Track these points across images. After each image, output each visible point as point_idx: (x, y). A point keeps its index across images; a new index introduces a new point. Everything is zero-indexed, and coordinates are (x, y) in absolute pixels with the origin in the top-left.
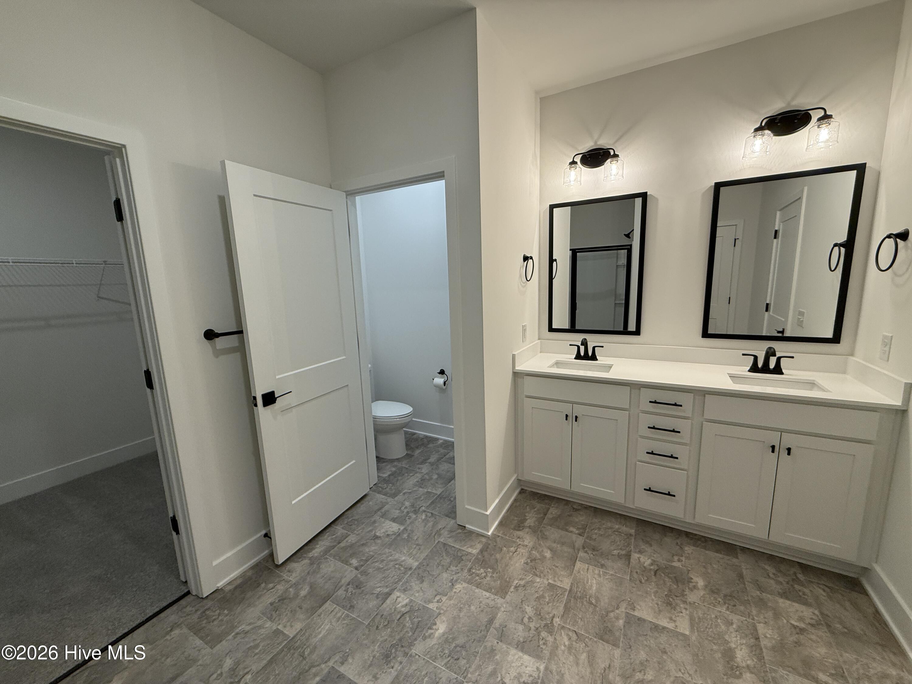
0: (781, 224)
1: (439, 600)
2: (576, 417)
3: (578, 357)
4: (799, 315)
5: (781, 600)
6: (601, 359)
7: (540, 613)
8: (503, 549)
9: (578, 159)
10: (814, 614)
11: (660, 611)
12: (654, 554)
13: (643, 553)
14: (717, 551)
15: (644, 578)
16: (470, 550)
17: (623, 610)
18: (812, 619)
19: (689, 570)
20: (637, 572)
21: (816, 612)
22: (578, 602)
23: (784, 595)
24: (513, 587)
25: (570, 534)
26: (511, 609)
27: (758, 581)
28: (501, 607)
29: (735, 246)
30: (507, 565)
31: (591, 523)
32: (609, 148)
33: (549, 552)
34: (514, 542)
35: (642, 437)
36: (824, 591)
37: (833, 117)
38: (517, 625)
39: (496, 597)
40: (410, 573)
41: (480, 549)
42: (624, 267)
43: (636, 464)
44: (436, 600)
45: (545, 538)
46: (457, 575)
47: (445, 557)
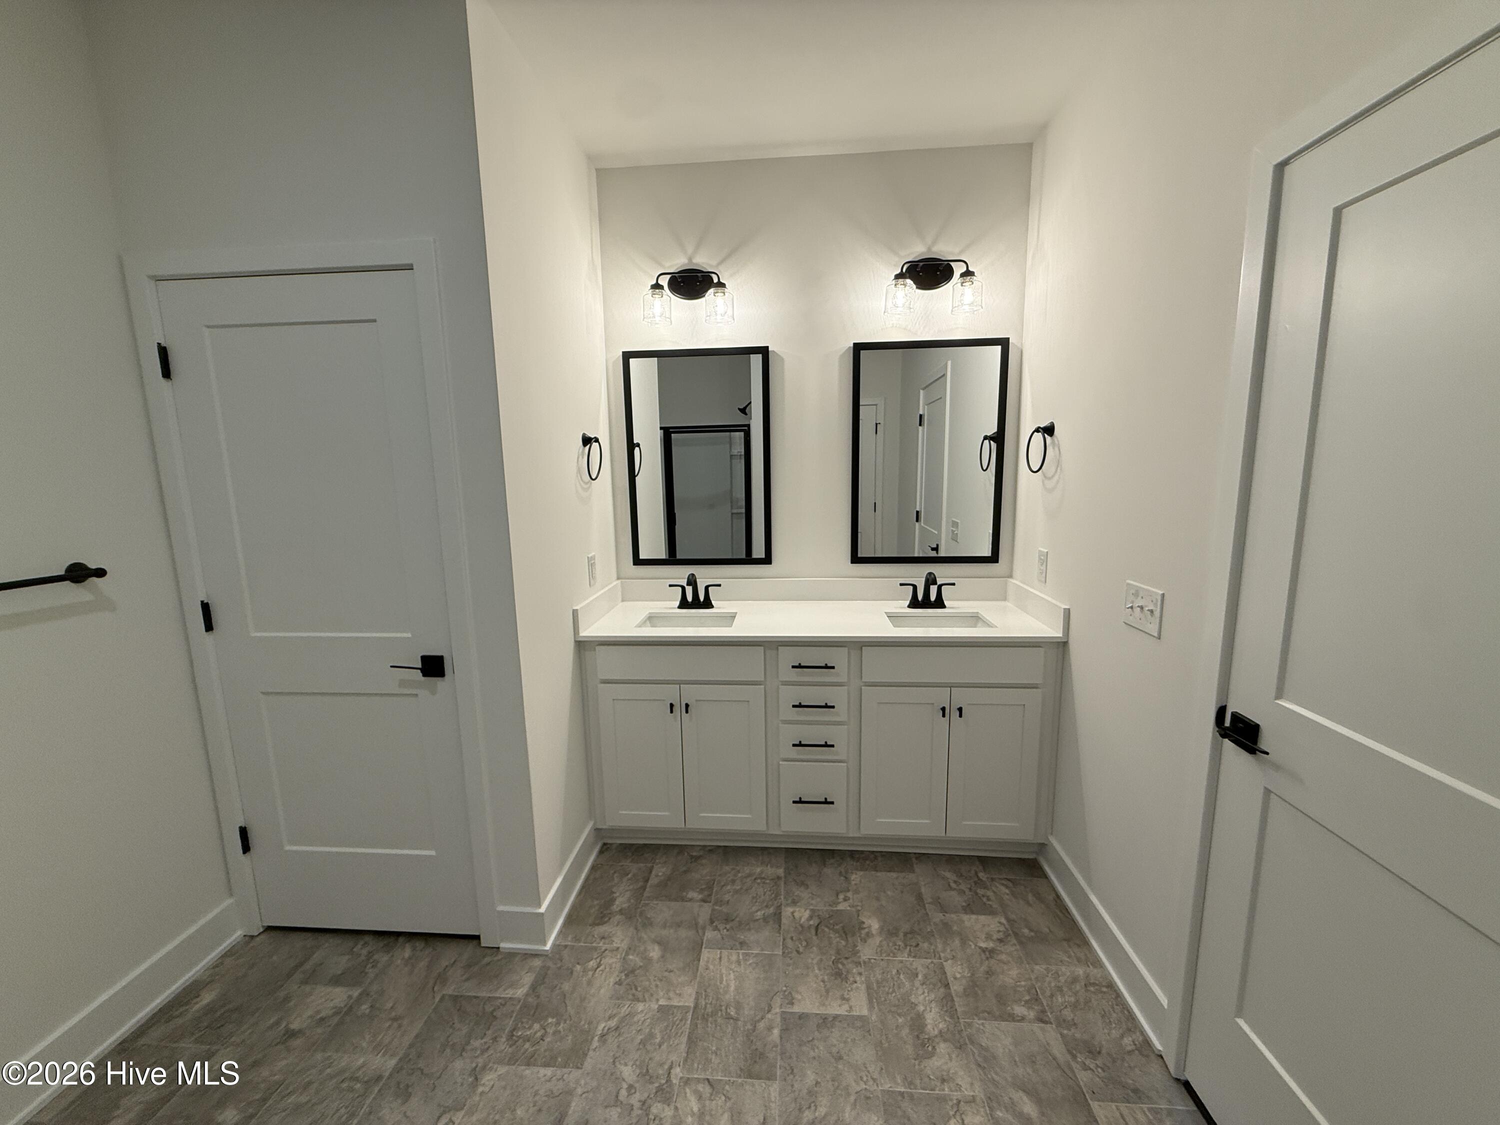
0: (926, 407)
2: (687, 706)
3: (684, 604)
4: (953, 527)
5: (965, 917)
6: (720, 606)
7: (647, 1070)
8: (575, 969)
9: (664, 281)
10: (1000, 923)
11: (827, 991)
12: (813, 899)
13: (798, 902)
14: (890, 870)
15: (802, 945)
16: (509, 993)
17: (778, 1010)
18: (999, 931)
19: (859, 911)
20: (792, 938)
21: (1003, 920)
22: (709, 1025)
23: (968, 909)
24: (596, 1038)
25: (689, 904)
26: (594, 1084)
27: (939, 898)
28: (575, 1088)
29: (876, 433)
30: (583, 999)
31: (720, 875)
32: (710, 270)
33: (657, 947)
34: (595, 949)
35: (785, 722)
36: (1007, 887)
37: (976, 274)
38: (608, 1110)
39: (565, 1071)
41: (530, 984)
42: (740, 458)
43: (779, 765)
45: (648, 923)
46: (486, 1055)
47: (457, 1025)
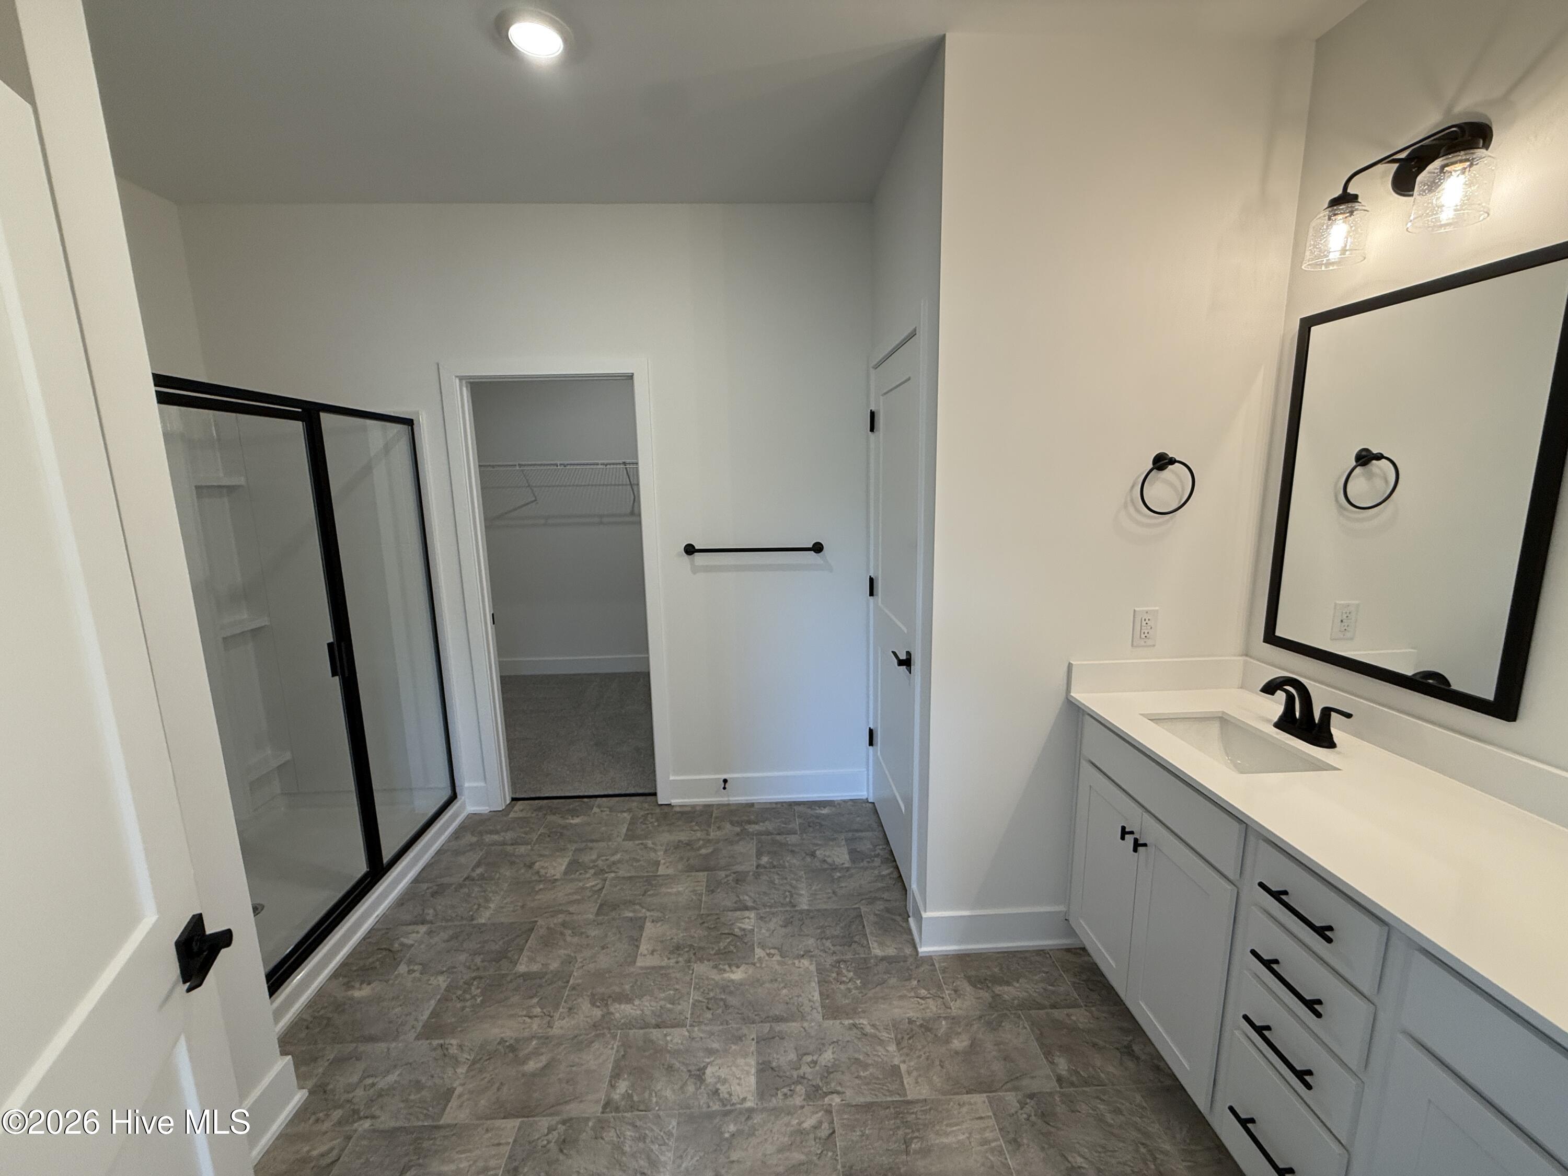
1: (772, 954)
3: (1287, 721)
7: (832, 1072)
8: (912, 980)
16: (874, 945)
22: (893, 1122)
24: (851, 1021)
25: (1045, 1062)
26: (813, 1034)
28: (807, 1020)
30: (884, 998)
31: (1118, 1091)
33: (966, 1043)
34: (941, 989)
38: (794, 1051)
39: (820, 1009)
40: (788, 908)
41: (887, 955)
44: (768, 952)
46: (821, 954)
47: (838, 928)
